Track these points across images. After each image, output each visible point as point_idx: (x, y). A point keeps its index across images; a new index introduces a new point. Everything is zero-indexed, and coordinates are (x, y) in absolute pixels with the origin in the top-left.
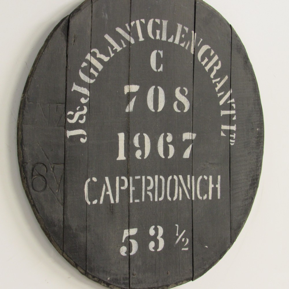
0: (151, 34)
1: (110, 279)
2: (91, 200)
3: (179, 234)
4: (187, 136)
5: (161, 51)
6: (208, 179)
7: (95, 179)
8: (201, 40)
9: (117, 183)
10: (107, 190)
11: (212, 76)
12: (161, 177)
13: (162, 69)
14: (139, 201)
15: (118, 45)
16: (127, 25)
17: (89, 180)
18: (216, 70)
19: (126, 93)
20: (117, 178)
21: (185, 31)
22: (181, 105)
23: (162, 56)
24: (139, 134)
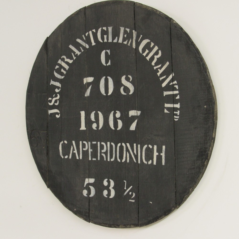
0: (101, 39)
1: (76, 210)
2: (64, 155)
3: (127, 188)
4: (132, 113)
5: (108, 50)
6: (153, 148)
7: (66, 142)
8: (141, 36)
9: (80, 145)
10: (74, 150)
11: (153, 64)
12: (112, 144)
13: (110, 64)
14: (96, 160)
15: (78, 51)
16: (83, 36)
17: (62, 142)
18: (157, 58)
19: (85, 83)
20: (81, 142)
21: (127, 31)
22: (126, 89)
23: (109, 54)
24: (94, 112)
